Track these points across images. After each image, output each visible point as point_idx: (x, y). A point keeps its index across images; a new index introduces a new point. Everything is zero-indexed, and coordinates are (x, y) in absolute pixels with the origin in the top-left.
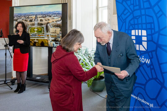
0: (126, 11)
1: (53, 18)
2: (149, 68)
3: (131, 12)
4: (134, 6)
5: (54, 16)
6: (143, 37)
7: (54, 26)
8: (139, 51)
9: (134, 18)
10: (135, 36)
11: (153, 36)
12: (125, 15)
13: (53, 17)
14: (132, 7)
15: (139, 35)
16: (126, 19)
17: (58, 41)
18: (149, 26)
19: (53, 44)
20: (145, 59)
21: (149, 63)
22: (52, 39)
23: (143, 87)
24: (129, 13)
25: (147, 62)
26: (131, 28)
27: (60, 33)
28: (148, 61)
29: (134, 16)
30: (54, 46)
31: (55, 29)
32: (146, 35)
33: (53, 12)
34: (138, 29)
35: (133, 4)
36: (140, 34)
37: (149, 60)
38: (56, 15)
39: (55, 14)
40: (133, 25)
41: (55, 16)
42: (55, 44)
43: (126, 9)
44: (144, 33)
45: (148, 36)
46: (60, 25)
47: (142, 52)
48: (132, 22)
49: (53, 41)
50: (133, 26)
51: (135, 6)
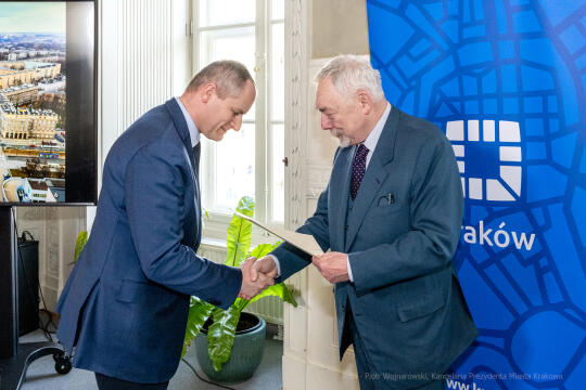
0: (423, 45)
1: (19, 64)
2: (531, 268)
3: (446, 47)
4: (462, 26)
5: (23, 55)
6: (501, 148)
7: (25, 104)
8: (484, 202)
9: (461, 71)
10: (466, 143)
11: (554, 143)
12: (415, 60)
13: (19, 59)
14: (450, 28)
15: (486, 139)
16: (418, 77)
17: (46, 173)
18: (533, 105)
19: (20, 191)
20: (514, 234)
21: (529, 247)
22: (14, 167)
23: (499, 342)
24: (435, 54)
25: (518, 246)
26: (444, 111)
27: (56, 137)
28: (525, 242)
29: (463, 63)
30: (25, 199)
31: (29, 116)
32: (519, 140)
33: (16, 39)
34: (481, 118)
35: (459, 17)
36: (489, 137)
37: (533, 236)
38: (33, 53)
39: (29, 46)
40: (455, 99)
41: (28, 57)
42: (27, 187)
43: (419, 35)
44: (511, 131)
45: (528, 144)
46: (56, 98)
47: (496, 209)
48: (451, 89)
49: (15, 173)
50: (457, 105)
51: (467, 25)
